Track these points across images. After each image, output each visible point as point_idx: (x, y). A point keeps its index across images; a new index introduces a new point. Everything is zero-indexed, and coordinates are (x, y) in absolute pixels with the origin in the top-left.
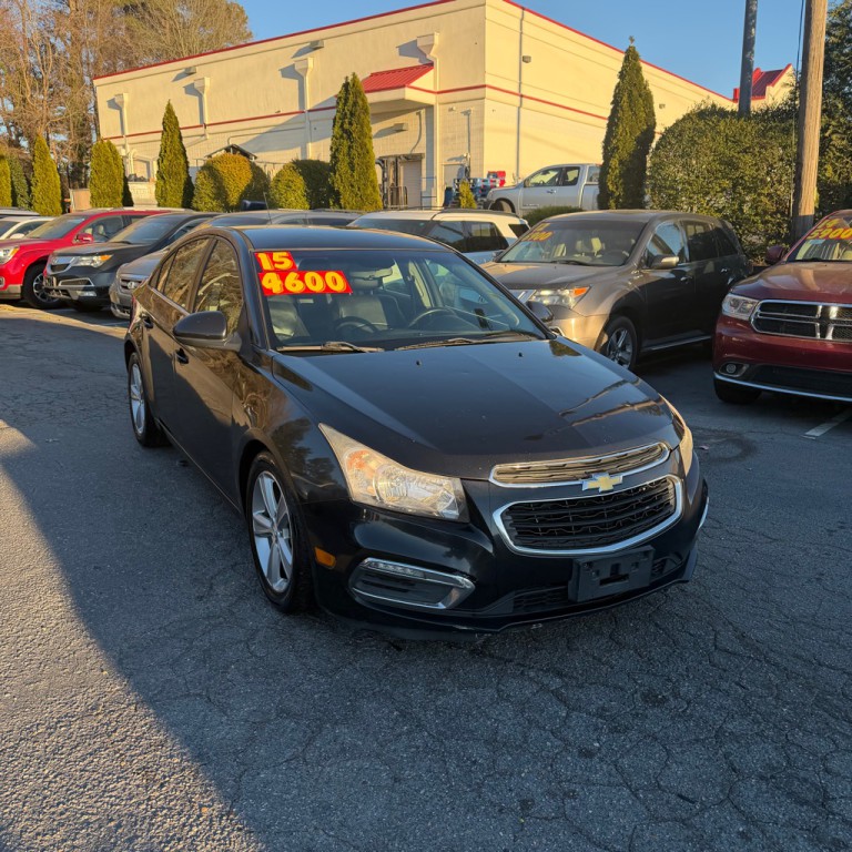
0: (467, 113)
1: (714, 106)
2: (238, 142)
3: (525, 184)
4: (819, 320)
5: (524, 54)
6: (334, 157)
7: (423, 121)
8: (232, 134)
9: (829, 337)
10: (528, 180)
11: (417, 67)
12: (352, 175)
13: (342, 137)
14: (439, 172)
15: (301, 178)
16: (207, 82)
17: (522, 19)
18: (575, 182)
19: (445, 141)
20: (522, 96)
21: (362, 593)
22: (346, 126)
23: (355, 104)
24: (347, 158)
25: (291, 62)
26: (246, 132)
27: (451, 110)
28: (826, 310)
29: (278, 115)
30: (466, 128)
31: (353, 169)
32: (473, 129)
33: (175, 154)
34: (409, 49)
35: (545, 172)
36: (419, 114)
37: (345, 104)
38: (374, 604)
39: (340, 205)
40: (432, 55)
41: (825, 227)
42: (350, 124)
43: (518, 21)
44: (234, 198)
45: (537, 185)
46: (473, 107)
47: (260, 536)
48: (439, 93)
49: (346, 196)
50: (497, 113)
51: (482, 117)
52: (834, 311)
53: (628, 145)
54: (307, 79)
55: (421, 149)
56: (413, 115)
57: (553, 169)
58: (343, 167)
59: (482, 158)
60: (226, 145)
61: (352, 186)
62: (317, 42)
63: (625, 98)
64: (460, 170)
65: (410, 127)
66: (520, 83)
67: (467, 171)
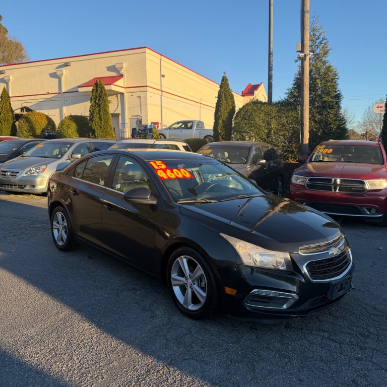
0: (139, 97)
1: (257, 100)
2: (28, 105)
3: (170, 128)
4: (333, 184)
5: (162, 74)
6: (91, 115)
7: (119, 99)
8: (24, 102)
9: (337, 191)
10: (171, 126)
11: (116, 77)
12: (101, 123)
13: (95, 106)
14: (127, 121)
15: (74, 123)
16: (11, 78)
17: (161, 59)
18: (191, 128)
19: (129, 108)
20: (162, 91)
21: (249, 305)
22: (97, 101)
23: (101, 92)
24: (98, 116)
25: (55, 71)
26: (31, 101)
27: (132, 95)
28: (335, 181)
29: (48, 94)
30: (139, 103)
31: (101, 120)
32: (142, 104)
33: (7, 111)
34: (111, 68)
35: (178, 123)
36: (117, 96)
37: (96, 92)
38: (254, 310)
39: (95, 135)
40: (122, 72)
41: (320, 149)
42: (99, 101)
43: (159, 60)
44: (38, 132)
45: (175, 128)
46: (142, 95)
47: (175, 285)
48: (126, 88)
49: (98, 132)
50: (152, 97)
51: (146, 99)
52: (338, 181)
53: (225, 114)
54: (63, 79)
55: (119, 111)
56: (114, 97)
57: (181, 122)
58: (96, 119)
59: (147, 116)
60: (21, 107)
61: (101, 127)
62: (68, 63)
63: (223, 96)
64: (137, 121)
65: (113, 102)
66: (161, 86)
67: (140, 122)
